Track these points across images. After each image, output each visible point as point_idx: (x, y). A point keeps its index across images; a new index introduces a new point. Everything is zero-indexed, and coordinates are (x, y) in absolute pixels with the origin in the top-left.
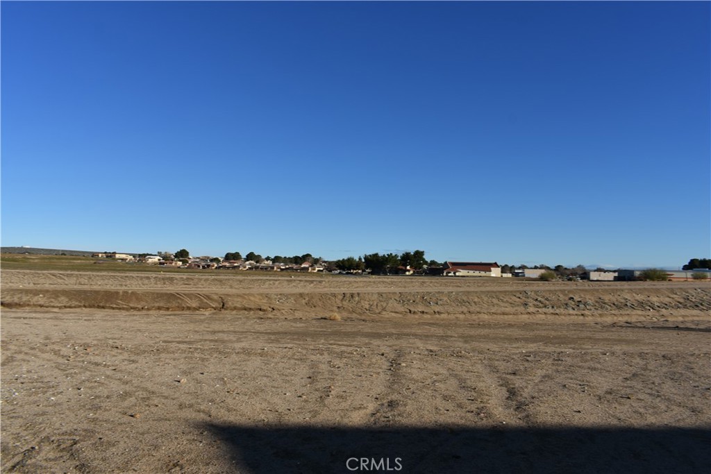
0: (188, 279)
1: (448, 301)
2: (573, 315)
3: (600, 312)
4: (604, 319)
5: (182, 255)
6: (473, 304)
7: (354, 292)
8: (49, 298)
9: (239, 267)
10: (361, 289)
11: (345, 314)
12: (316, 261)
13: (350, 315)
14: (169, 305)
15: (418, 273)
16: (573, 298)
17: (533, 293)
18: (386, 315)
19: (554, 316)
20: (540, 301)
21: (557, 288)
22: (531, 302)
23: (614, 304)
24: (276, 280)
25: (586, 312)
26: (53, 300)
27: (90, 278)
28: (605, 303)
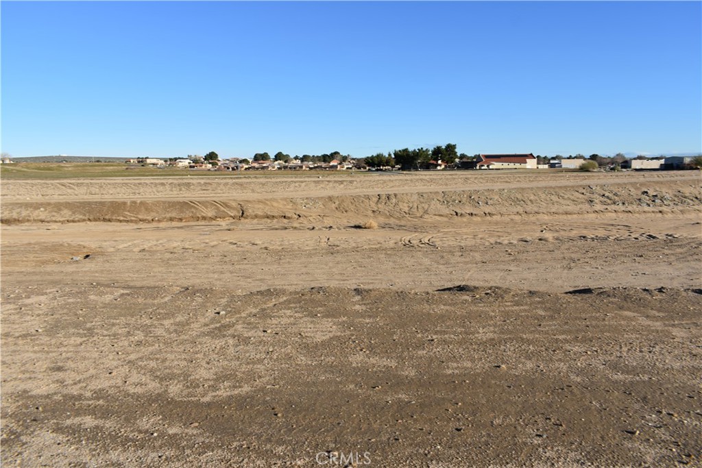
0: (205, 183)
1: (500, 200)
2: (649, 212)
3: (681, 208)
4: (687, 216)
5: (212, 157)
6: (529, 203)
7: (390, 193)
8: (50, 212)
9: (268, 167)
10: (396, 189)
11: (382, 220)
12: (344, 159)
13: (387, 221)
14: (182, 215)
15: (449, 167)
16: (646, 192)
17: (598, 188)
18: (429, 219)
19: (627, 214)
20: (608, 197)
21: (625, 181)
22: (597, 199)
23: (696, 198)
24: (302, 182)
25: (664, 208)
26: (55, 214)
27: (101, 187)
28: (685, 197)
